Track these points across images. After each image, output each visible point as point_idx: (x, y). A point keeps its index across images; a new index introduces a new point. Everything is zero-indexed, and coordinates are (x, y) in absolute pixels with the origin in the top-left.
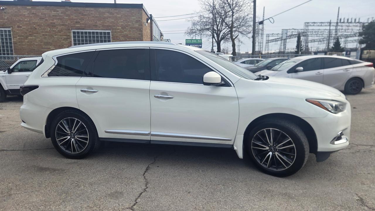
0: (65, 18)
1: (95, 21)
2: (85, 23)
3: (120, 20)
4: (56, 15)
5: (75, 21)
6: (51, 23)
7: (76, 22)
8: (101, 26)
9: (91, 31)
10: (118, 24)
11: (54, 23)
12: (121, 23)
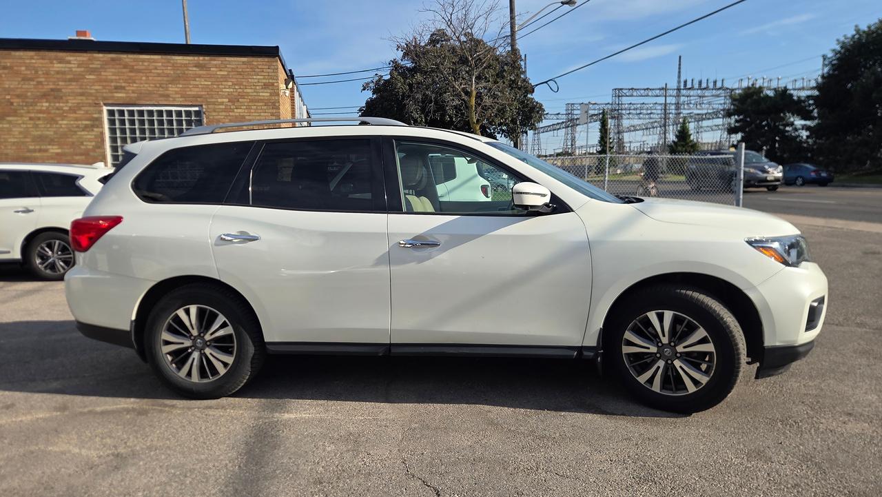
0: (87, 77)
1: (165, 86)
2: (139, 88)
3: (223, 83)
4: (65, 71)
5: (113, 84)
6: (52, 90)
7: (116, 88)
8: (179, 96)
9: (155, 108)
10: (221, 93)
11: (59, 90)
12: (228, 90)
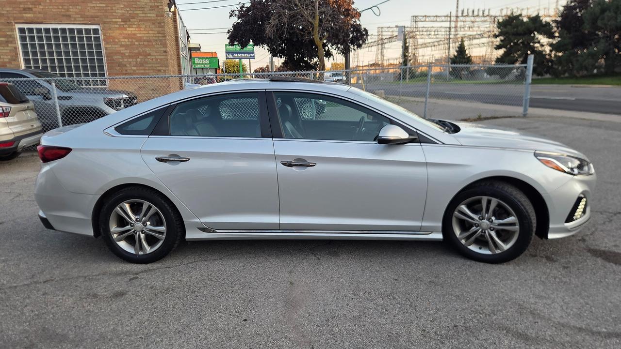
2: (44, 10)
5: (22, 6)
8: (79, 16)
9: (59, 27)
10: (114, 14)
12: (120, 11)
